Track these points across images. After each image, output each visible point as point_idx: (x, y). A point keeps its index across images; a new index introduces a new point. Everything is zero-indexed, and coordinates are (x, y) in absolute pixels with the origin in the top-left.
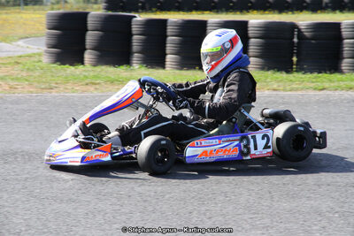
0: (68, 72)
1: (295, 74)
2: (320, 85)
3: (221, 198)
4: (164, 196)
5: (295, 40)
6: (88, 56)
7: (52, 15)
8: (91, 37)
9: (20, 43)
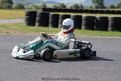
0: (31, 28)
1: (95, 31)
2: (102, 34)
3: (72, 65)
5: (95, 21)
6: (37, 24)
7: (27, 12)
8: (37, 18)
9: (18, 19)
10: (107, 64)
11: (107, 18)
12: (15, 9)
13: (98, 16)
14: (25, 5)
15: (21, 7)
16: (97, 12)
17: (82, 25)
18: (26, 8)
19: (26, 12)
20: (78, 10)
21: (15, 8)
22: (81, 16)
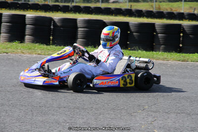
10: (74, 111)
11: (75, 20)
13: (57, 16)
16: (56, 9)
17: (26, 33)
20: (19, 4)
22: (24, 16)
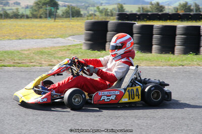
0: (97, 54)
3: (185, 128)
4: (151, 126)
6: (108, 46)
7: (89, 23)
8: (110, 35)
9: (70, 38)
12: (62, 17)
14: (81, 10)
15: (75, 14)
18: (85, 14)
19: (86, 23)
21: (63, 15)
